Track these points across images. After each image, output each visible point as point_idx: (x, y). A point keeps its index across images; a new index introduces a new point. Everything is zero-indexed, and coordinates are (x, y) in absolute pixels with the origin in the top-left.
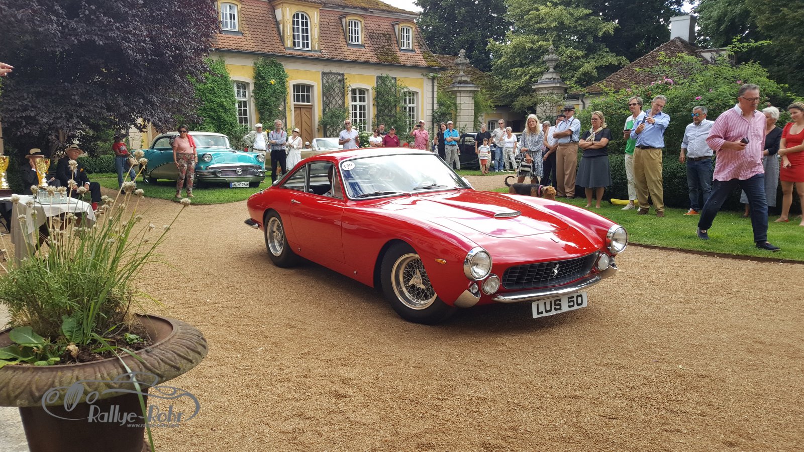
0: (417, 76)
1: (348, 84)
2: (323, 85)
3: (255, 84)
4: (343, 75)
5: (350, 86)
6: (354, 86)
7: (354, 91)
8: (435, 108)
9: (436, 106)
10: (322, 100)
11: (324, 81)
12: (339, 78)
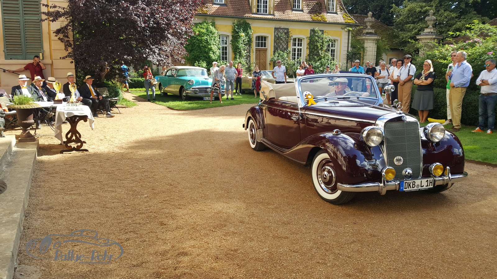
0: (338, 29)
1: (291, 35)
2: (275, 36)
3: (233, 36)
4: (288, 29)
5: (292, 36)
6: (294, 37)
7: (295, 40)
8: (349, 50)
9: (350, 49)
10: (273, 45)
11: (276, 33)
12: (286, 31)
